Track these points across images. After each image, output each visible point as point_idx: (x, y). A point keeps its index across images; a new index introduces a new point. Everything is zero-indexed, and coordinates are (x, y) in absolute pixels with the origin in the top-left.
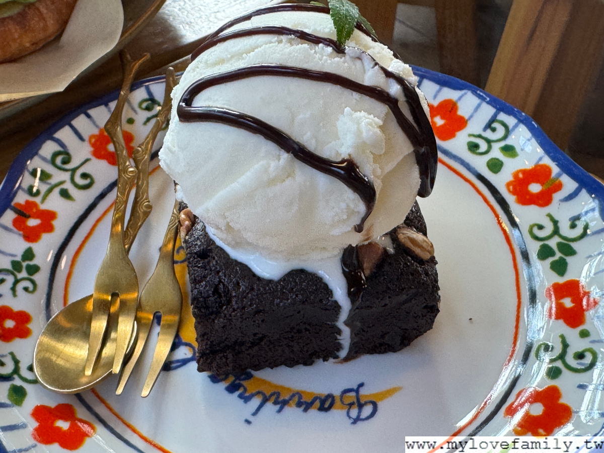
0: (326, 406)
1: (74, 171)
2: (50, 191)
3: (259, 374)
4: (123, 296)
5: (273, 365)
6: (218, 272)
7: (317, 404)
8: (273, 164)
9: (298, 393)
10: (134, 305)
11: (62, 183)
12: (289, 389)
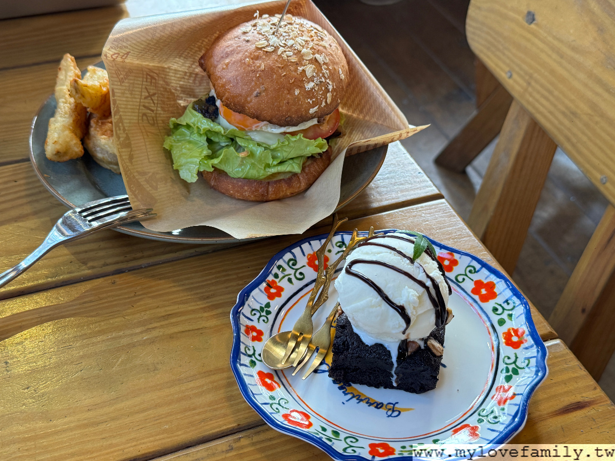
0: (379, 407)
1: (297, 270)
2: (284, 277)
3: (354, 385)
4: (305, 335)
5: (362, 383)
6: (347, 336)
7: (375, 405)
8: (374, 300)
9: (368, 398)
10: (308, 340)
11: (290, 275)
12: (365, 395)
